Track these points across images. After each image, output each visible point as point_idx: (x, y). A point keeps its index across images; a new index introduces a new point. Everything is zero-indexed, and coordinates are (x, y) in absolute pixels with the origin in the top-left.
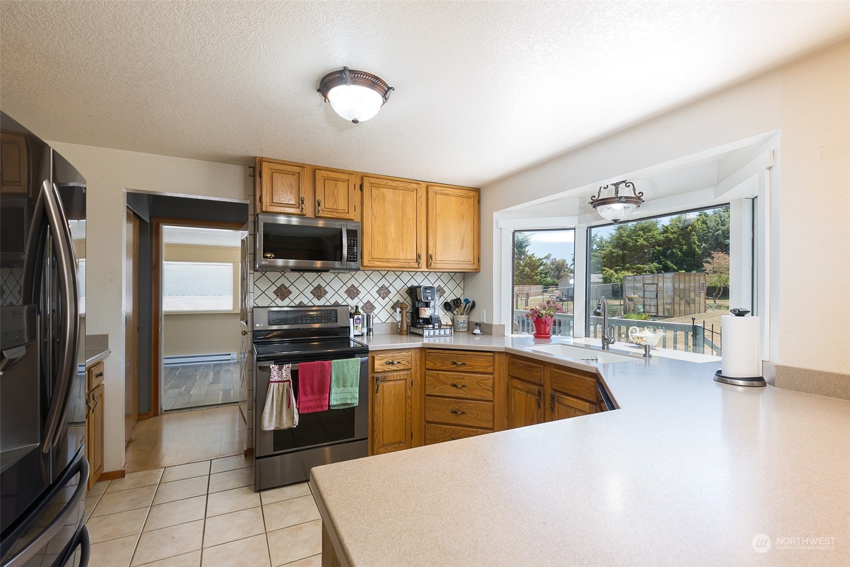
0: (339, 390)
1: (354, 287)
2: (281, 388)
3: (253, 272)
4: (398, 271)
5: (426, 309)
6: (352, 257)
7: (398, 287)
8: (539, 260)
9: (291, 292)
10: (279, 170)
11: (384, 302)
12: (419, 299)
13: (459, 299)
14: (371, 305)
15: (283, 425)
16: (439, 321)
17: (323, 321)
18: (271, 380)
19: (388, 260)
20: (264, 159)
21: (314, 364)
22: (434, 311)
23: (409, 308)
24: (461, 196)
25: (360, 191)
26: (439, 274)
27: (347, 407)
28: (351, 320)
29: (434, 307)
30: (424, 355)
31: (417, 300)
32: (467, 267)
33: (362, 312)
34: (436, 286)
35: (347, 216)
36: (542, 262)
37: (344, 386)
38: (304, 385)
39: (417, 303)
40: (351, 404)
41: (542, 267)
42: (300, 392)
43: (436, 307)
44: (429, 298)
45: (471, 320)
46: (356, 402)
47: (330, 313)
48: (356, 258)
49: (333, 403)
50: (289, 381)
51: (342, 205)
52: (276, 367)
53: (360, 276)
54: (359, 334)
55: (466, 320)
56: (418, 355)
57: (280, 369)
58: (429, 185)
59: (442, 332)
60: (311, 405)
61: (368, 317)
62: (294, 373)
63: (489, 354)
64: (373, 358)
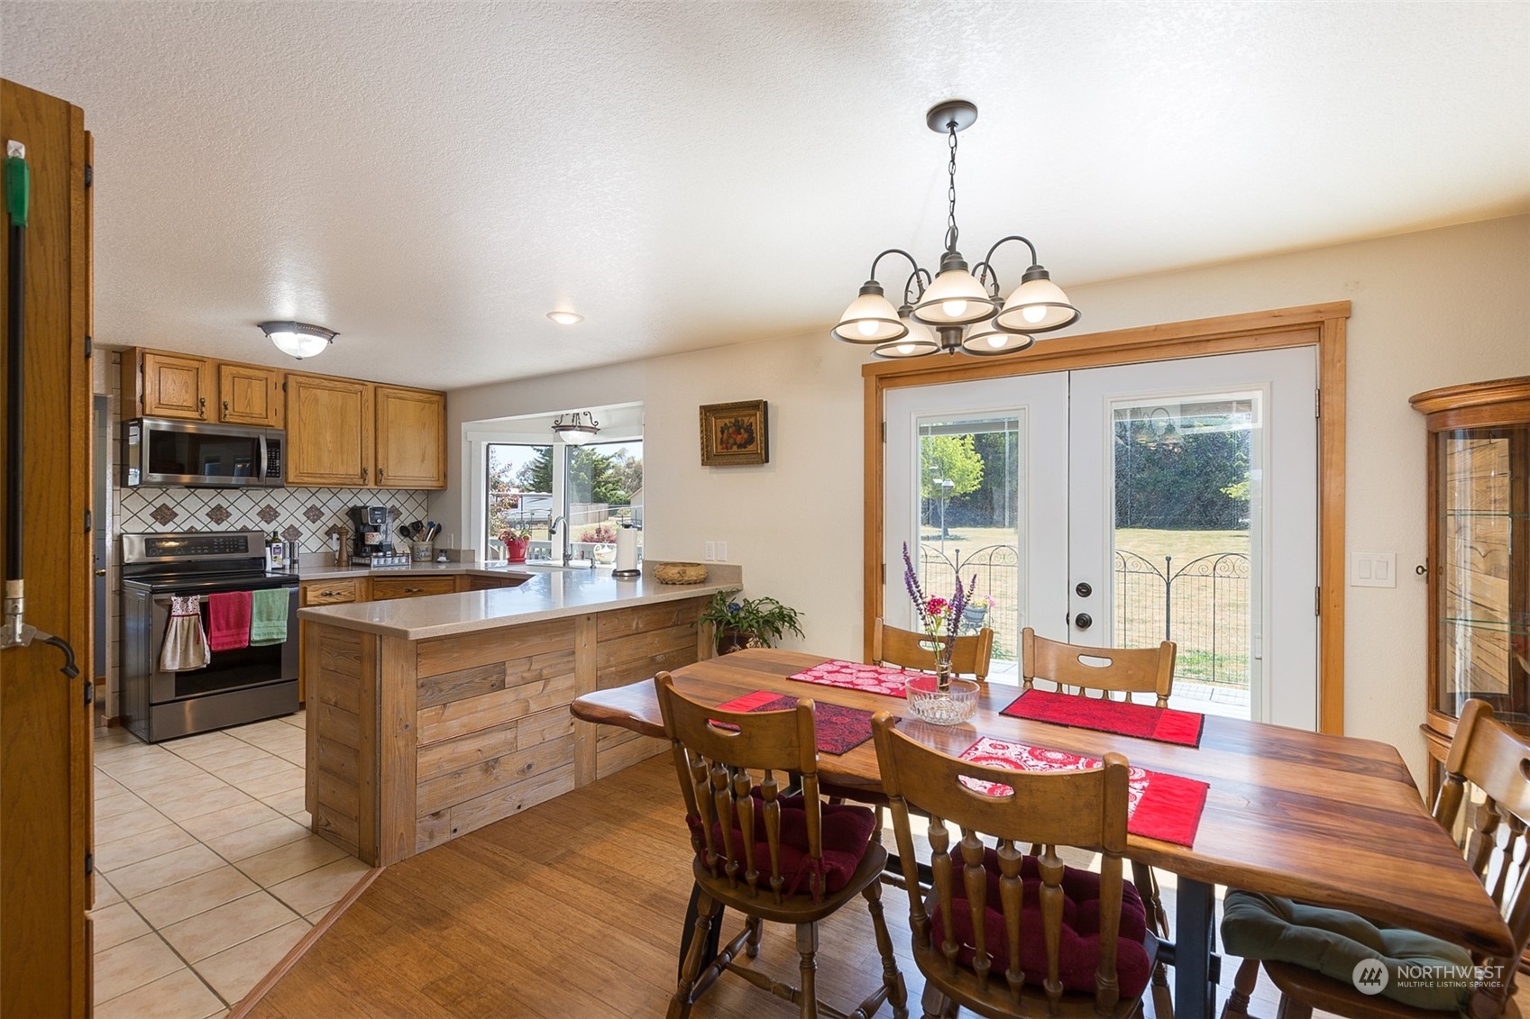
0: (262, 624)
1: (271, 507)
2: (186, 624)
3: (118, 488)
4: (336, 487)
5: (375, 534)
6: (274, 471)
7: (334, 507)
8: (603, 459)
9: (176, 515)
10: (169, 364)
11: (314, 527)
12: (364, 522)
13: (420, 522)
14: (296, 530)
15: (189, 664)
16: (391, 548)
17: (228, 550)
18: (173, 614)
19: (322, 476)
20: (147, 351)
21: (230, 595)
22: (386, 537)
23: (351, 534)
24: (421, 401)
25: (282, 392)
26: (393, 492)
27: (272, 643)
28: (268, 549)
29: (386, 532)
30: (371, 586)
31: (362, 524)
32: (430, 484)
33: (283, 539)
34: (389, 506)
35: (265, 422)
36: (609, 464)
37: (269, 620)
38: (217, 619)
39: (362, 527)
40: (278, 639)
41: (610, 471)
42: (213, 626)
43: (389, 532)
44: (379, 521)
45: (436, 547)
46: (284, 638)
47: (237, 542)
48: (279, 473)
49: (254, 637)
50: (197, 614)
51: (258, 408)
52: (180, 599)
53: (280, 494)
54: (279, 566)
55: (430, 547)
56: (364, 585)
57: (185, 601)
58: (378, 386)
59: (396, 560)
60: (227, 641)
61: (292, 546)
62: (204, 607)
63: (449, 578)
64: (305, 589)
